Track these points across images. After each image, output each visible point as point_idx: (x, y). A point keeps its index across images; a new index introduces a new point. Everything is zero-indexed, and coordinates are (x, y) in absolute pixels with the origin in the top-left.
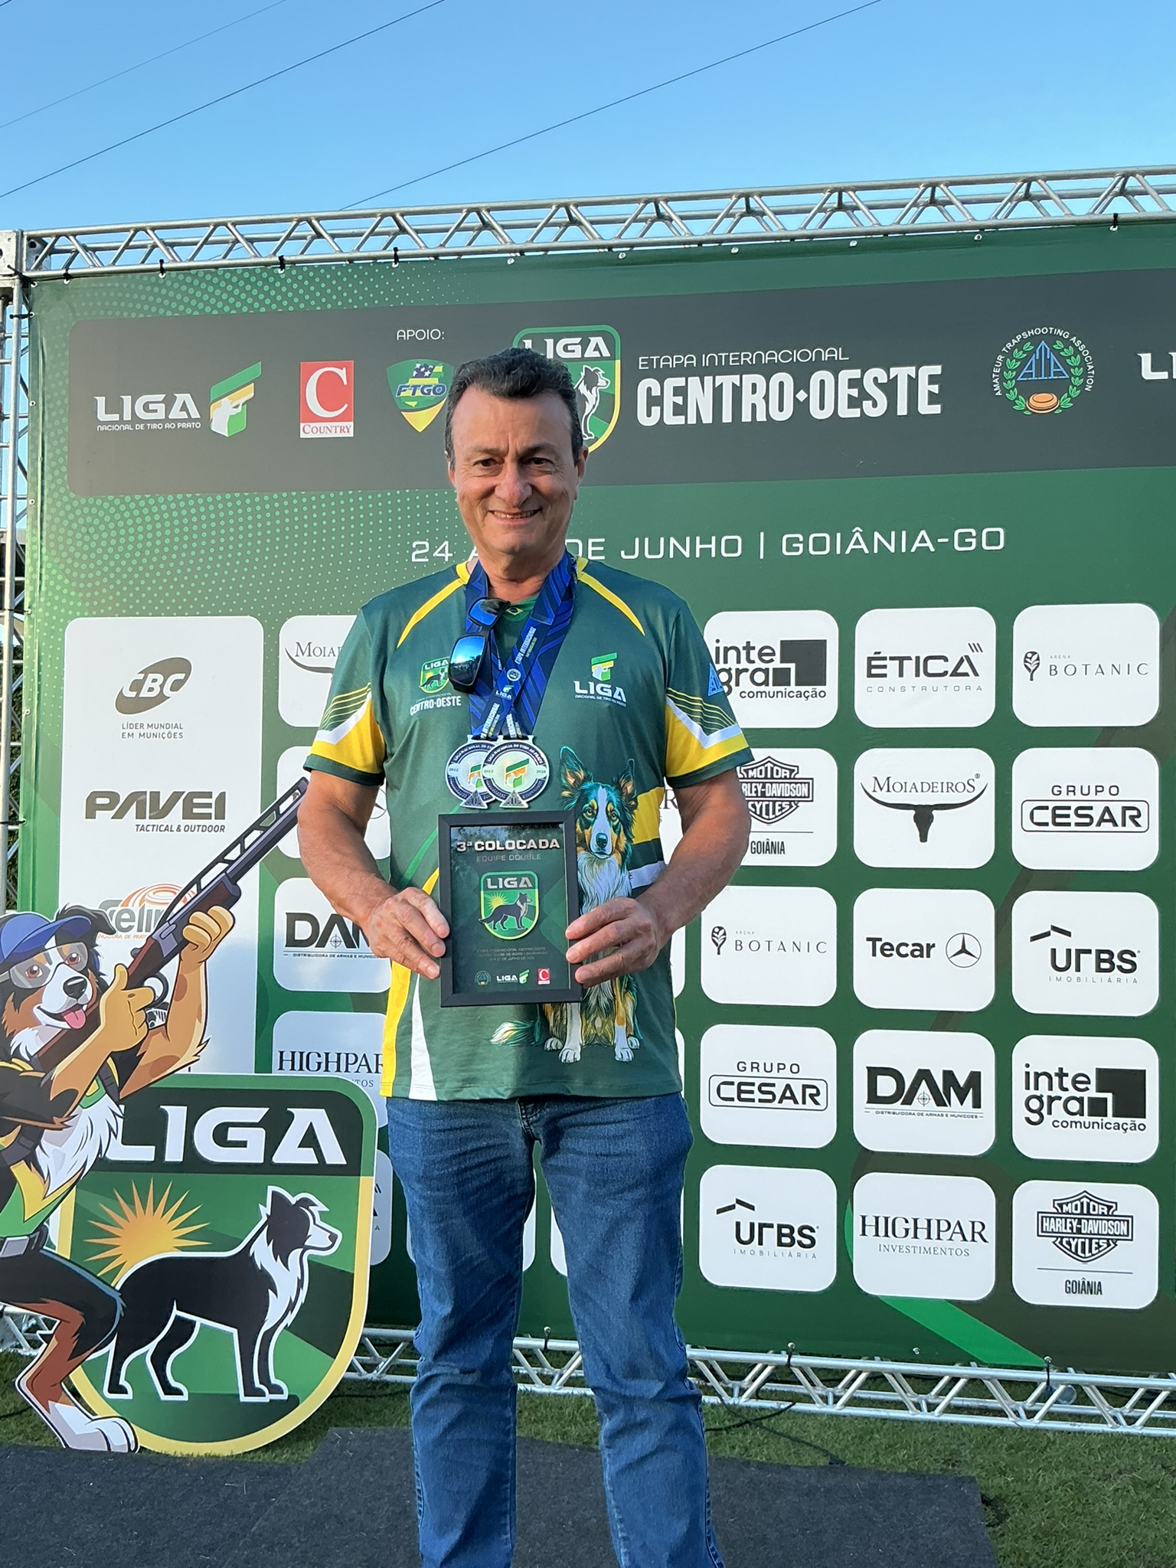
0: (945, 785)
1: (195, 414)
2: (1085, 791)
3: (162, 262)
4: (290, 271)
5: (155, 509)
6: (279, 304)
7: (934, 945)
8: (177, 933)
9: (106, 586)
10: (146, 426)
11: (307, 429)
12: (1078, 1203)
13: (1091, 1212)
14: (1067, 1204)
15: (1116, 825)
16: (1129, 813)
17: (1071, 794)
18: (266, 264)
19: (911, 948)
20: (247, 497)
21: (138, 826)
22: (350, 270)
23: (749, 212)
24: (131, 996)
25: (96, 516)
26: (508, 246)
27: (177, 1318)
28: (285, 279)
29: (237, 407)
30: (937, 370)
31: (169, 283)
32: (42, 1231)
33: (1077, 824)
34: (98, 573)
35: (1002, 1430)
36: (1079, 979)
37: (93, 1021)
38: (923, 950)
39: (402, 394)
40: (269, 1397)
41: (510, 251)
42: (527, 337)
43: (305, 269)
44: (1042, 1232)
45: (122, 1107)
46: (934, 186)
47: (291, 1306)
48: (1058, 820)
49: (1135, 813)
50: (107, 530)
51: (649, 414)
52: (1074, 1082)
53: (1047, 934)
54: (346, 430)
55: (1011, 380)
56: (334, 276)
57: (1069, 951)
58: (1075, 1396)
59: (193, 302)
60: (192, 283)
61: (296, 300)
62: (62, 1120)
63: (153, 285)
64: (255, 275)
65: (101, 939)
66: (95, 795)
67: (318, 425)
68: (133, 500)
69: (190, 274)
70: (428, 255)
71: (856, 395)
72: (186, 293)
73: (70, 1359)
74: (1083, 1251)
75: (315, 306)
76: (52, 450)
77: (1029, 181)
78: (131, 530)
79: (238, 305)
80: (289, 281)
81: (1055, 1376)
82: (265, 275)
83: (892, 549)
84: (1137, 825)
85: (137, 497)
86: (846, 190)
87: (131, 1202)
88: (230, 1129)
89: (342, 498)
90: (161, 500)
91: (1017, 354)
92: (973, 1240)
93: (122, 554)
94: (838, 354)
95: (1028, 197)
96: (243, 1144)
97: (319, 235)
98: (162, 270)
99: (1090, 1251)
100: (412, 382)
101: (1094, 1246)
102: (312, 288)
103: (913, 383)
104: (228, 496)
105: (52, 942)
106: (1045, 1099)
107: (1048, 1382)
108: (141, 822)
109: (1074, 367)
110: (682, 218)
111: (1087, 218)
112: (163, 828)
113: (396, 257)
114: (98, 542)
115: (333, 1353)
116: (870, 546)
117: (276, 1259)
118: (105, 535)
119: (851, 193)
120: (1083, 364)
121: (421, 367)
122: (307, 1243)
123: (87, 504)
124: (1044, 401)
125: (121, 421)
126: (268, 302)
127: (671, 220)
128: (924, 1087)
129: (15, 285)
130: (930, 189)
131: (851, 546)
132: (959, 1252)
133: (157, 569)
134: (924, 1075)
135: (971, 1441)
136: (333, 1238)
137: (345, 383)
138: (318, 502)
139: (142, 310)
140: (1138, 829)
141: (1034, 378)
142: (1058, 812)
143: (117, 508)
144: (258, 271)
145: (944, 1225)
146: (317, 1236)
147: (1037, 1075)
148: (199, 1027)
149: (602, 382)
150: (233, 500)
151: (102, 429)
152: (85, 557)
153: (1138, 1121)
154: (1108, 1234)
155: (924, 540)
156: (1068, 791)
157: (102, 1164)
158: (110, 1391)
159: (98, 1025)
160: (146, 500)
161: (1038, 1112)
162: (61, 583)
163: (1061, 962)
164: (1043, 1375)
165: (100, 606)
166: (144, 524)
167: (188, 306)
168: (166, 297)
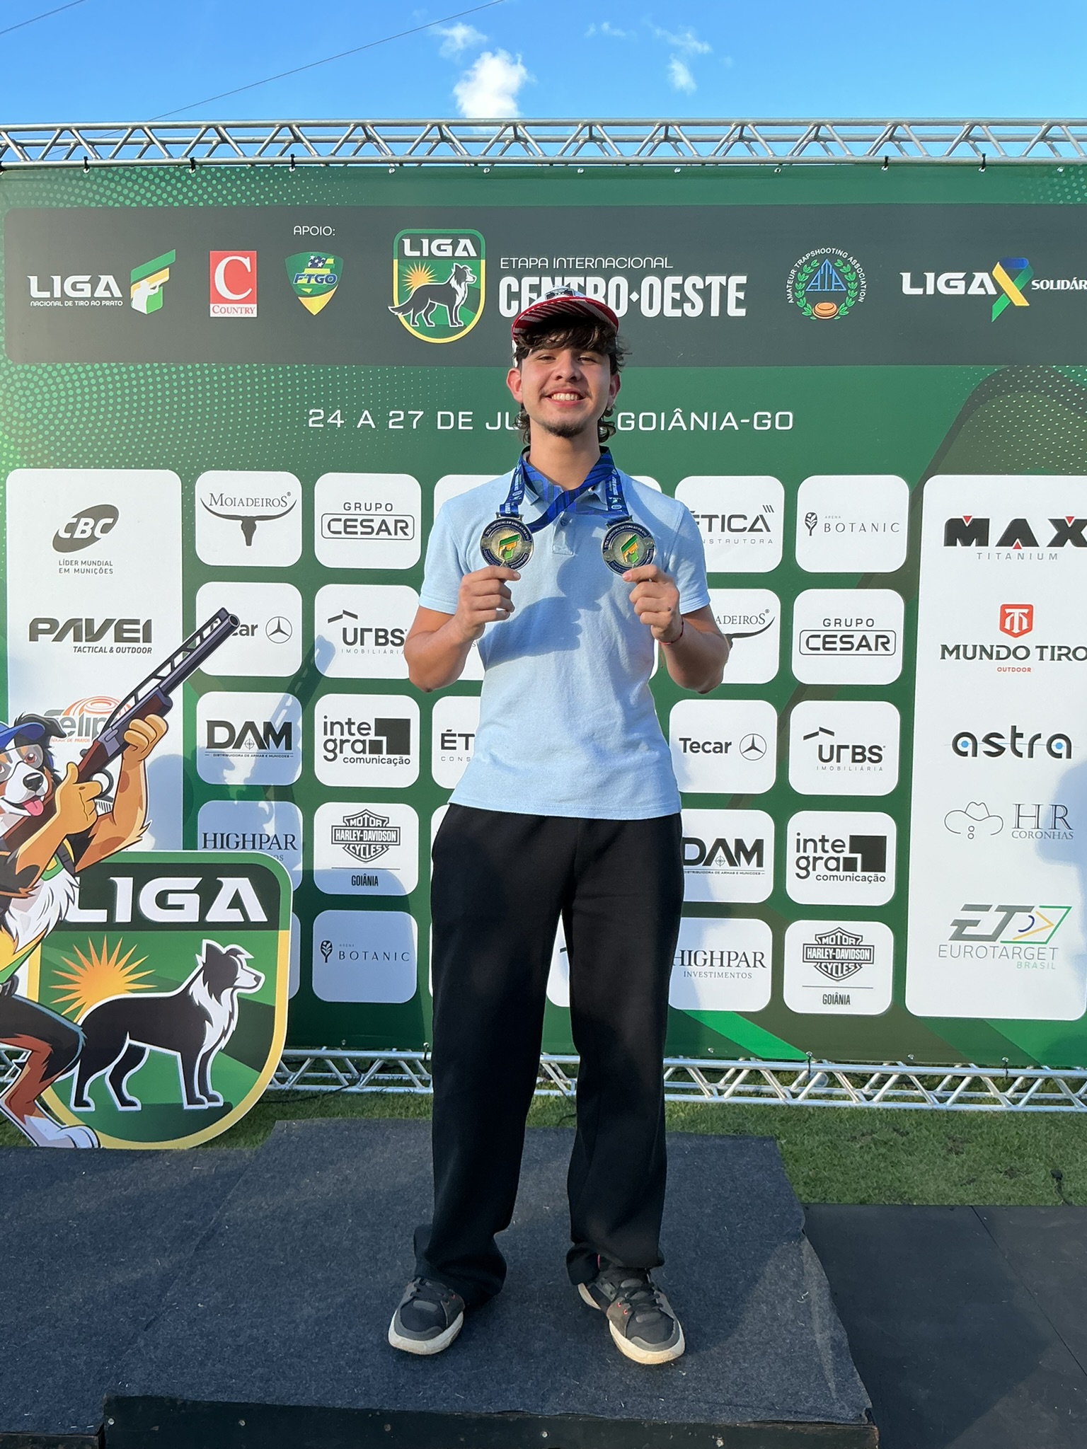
0: (742, 618)
1: (118, 294)
2: (848, 624)
3: (86, 159)
4: (200, 171)
5: (83, 376)
6: (191, 199)
7: (730, 744)
8: (119, 737)
9: (42, 441)
10: (74, 303)
11: (217, 309)
12: (834, 936)
13: (844, 943)
14: (825, 937)
15: (870, 649)
16: (881, 640)
17: (838, 625)
18: (179, 165)
19: (713, 746)
20: (165, 367)
21: (76, 647)
22: (252, 173)
23: (592, 139)
24: (81, 788)
25: (30, 381)
26: (390, 157)
27: (130, 1045)
28: (196, 177)
29: (154, 288)
30: (743, 279)
31: (92, 178)
32: (13, 980)
33: (842, 649)
34: (35, 430)
35: (775, 1108)
36: (839, 768)
37: (49, 809)
38: (722, 748)
39: (299, 282)
40: (207, 1105)
41: (389, 162)
42: (406, 236)
43: (213, 170)
44: (806, 959)
45: (78, 879)
46: (743, 125)
47: (224, 1033)
48: (827, 646)
49: (885, 640)
50: (42, 393)
51: (509, 307)
52: (833, 846)
53: (816, 734)
54: (251, 311)
55: (801, 290)
56: (239, 177)
57: (832, 747)
58: (827, 1081)
59: (115, 196)
60: (113, 178)
61: (205, 197)
62: (26, 890)
63: (79, 179)
64: (169, 173)
65: (54, 742)
66: (36, 621)
67: (226, 306)
68: (64, 367)
69: (112, 171)
70: (319, 163)
71: (679, 298)
72: (107, 188)
73: (41, 1081)
74: (837, 973)
75: (223, 202)
77: (819, 126)
78: (63, 394)
79: (155, 199)
80: (199, 180)
81: (814, 1065)
82: (178, 174)
83: (705, 427)
84: (887, 649)
85: (68, 365)
86: (672, 125)
87: (88, 955)
88: (170, 895)
89: (248, 370)
90: (88, 367)
91: (807, 269)
92: (755, 966)
93: (55, 414)
94: (664, 263)
95: (816, 138)
96: (181, 907)
97: (224, 141)
98: (87, 166)
99: (842, 972)
100: (308, 271)
101: (845, 968)
102: (219, 187)
103: (724, 290)
104: (148, 366)
105: (12, 744)
106: (811, 859)
107: (809, 1072)
108: (78, 644)
109: (850, 282)
110: (537, 141)
111: (864, 159)
112: (97, 650)
113: (293, 163)
114: (34, 403)
115: (260, 1069)
116: (688, 425)
117: (211, 996)
118: (39, 397)
119: (676, 127)
120: (857, 279)
121: (315, 259)
122: (236, 984)
123: (23, 370)
124: (826, 309)
125: (52, 298)
126: (181, 197)
127: (526, 141)
128: (720, 851)
130: (740, 127)
131: (673, 424)
132: (744, 975)
133: (86, 427)
134: (721, 843)
135: (752, 1116)
136: (257, 979)
137: (249, 270)
138: (227, 373)
139: (68, 201)
140: (887, 652)
141: (819, 290)
142: (827, 639)
143: (50, 373)
144: (172, 170)
145: (733, 956)
146: (245, 978)
147: (806, 841)
148: (141, 813)
149: (470, 278)
150: (152, 368)
151: (35, 305)
152: (22, 416)
153: (880, 874)
154: (855, 960)
155: (730, 421)
156: (836, 623)
157: (62, 925)
158: (76, 1105)
159: (55, 812)
160: (76, 368)
161: (806, 869)
162: (2, 438)
163: (826, 756)
164: (805, 1066)
165: (37, 459)
166: (74, 388)
167: (109, 198)
168: (90, 190)
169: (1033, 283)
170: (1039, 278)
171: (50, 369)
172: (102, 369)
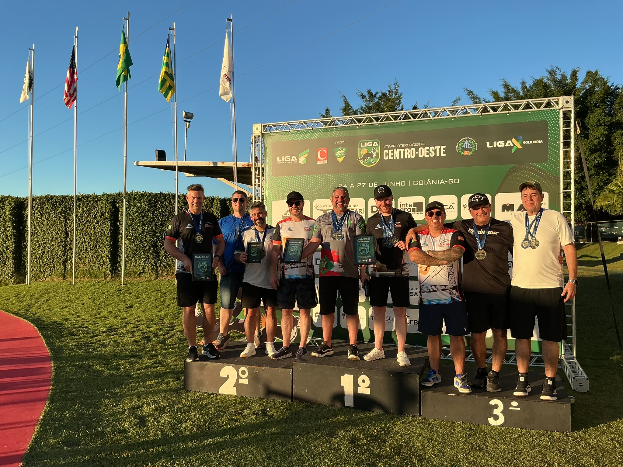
1: (296, 160)
3: (289, 129)
6: (312, 137)
9: (279, 194)
10: (287, 163)
11: (318, 162)
18: (310, 129)
20: (307, 176)
22: (326, 130)
25: (277, 180)
28: (313, 132)
29: (304, 158)
30: (445, 147)
31: (291, 133)
34: (278, 192)
39: (337, 154)
41: (358, 125)
42: (361, 142)
43: (317, 130)
50: (280, 183)
51: (386, 157)
54: (326, 162)
55: (460, 148)
56: (323, 132)
59: (296, 137)
60: (295, 133)
61: (316, 136)
64: (307, 132)
67: (320, 161)
69: (295, 131)
70: (342, 127)
71: (428, 152)
72: (294, 135)
75: (320, 137)
76: (269, 168)
78: (284, 183)
79: (304, 137)
82: (309, 132)
83: (436, 183)
85: (285, 176)
89: (325, 175)
90: (290, 177)
91: (461, 143)
93: (282, 188)
94: (424, 144)
98: (289, 131)
100: (338, 152)
102: (319, 134)
103: (440, 150)
109: (473, 146)
113: (335, 127)
116: (431, 183)
120: (475, 145)
121: (340, 149)
123: (275, 178)
124: (467, 153)
126: (310, 136)
127: (390, 118)
129: (261, 135)
131: (428, 183)
137: (325, 153)
138: (321, 176)
139: (285, 139)
141: (465, 148)
149: (376, 151)
150: (304, 176)
151: (278, 163)
152: (275, 188)
155: (442, 182)
160: (287, 177)
162: (271, 194)
165: (278, 199)
166: (287, 182)
167: (294, 138)
168: (290, 136)
169: (523, 142)
170: (525, 141)
171: (281, 178)
172: (292, 177)
